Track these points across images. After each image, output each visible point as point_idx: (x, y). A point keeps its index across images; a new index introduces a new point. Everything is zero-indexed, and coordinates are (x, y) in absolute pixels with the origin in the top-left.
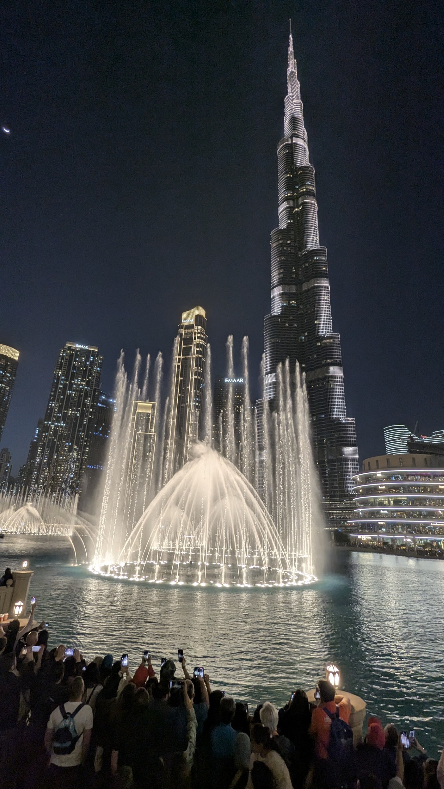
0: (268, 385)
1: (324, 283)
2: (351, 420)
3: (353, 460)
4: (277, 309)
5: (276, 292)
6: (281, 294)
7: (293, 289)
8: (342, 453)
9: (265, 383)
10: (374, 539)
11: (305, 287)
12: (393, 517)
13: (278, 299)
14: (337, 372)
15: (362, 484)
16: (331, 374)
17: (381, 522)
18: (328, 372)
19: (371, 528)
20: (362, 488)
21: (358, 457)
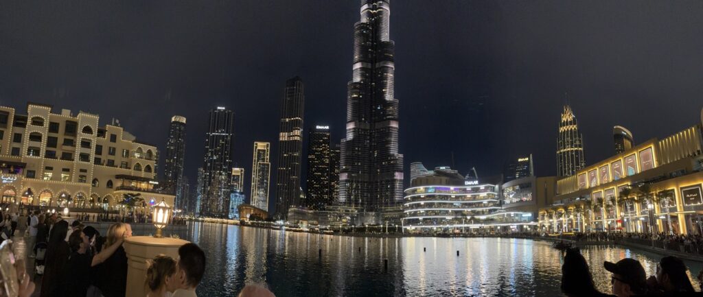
0: (350, 129)
1: (391, 65)
2: (401, 156)
3: (400, 180)
4: (357, 79)
5: (358, 66)
6: (360, 68)
7: (369, 66)
8: (394, 176)
9: (348, 128)
10: (416, 228)
11: (377, 65)
12: (427, 215)
13: (359, 72)
14: (394, 125)
15: (410, 195)
16: (391, 125)
17: (421, 218)
18: (389, 124)
19: (415, 222)
20: (411, 197)
21: (402, 178)
